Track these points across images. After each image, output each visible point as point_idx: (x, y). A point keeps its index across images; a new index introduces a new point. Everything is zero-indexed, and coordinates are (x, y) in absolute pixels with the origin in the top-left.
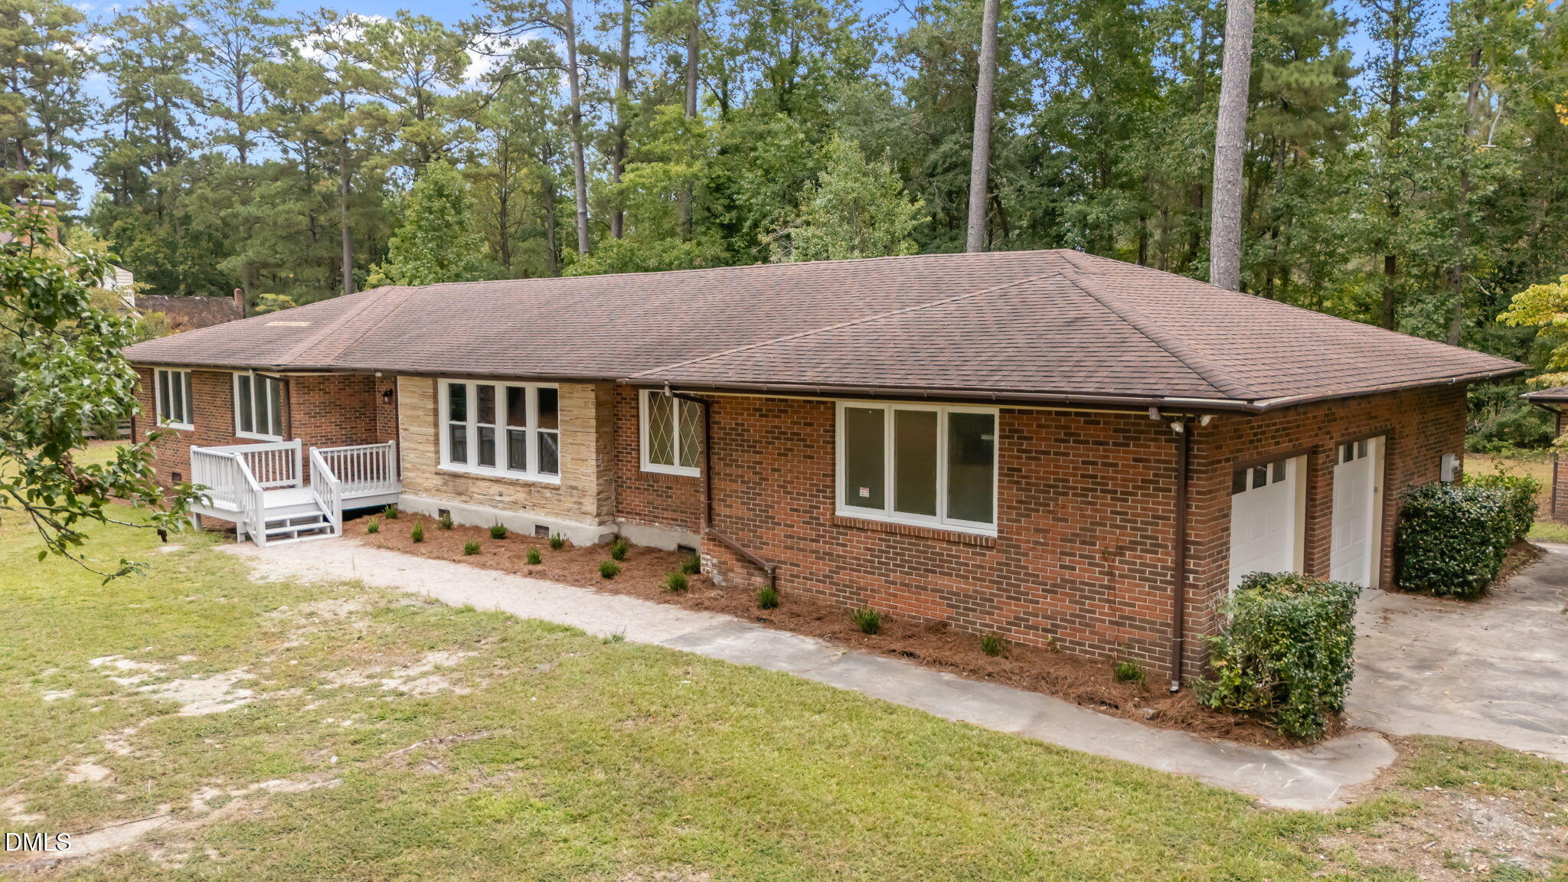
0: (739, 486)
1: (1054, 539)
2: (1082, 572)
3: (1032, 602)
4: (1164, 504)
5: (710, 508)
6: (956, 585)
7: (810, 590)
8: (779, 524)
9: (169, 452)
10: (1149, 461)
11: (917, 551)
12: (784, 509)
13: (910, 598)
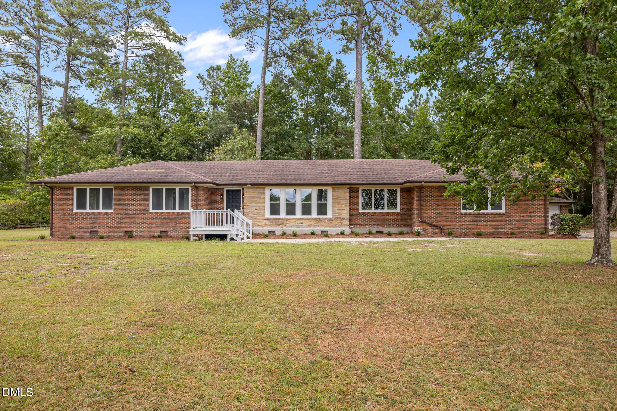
0: (431, 208)
1: (518, 211)
2: (525, 217)
6: (495, 224)
8: (444, 216)
12: (446, 212)
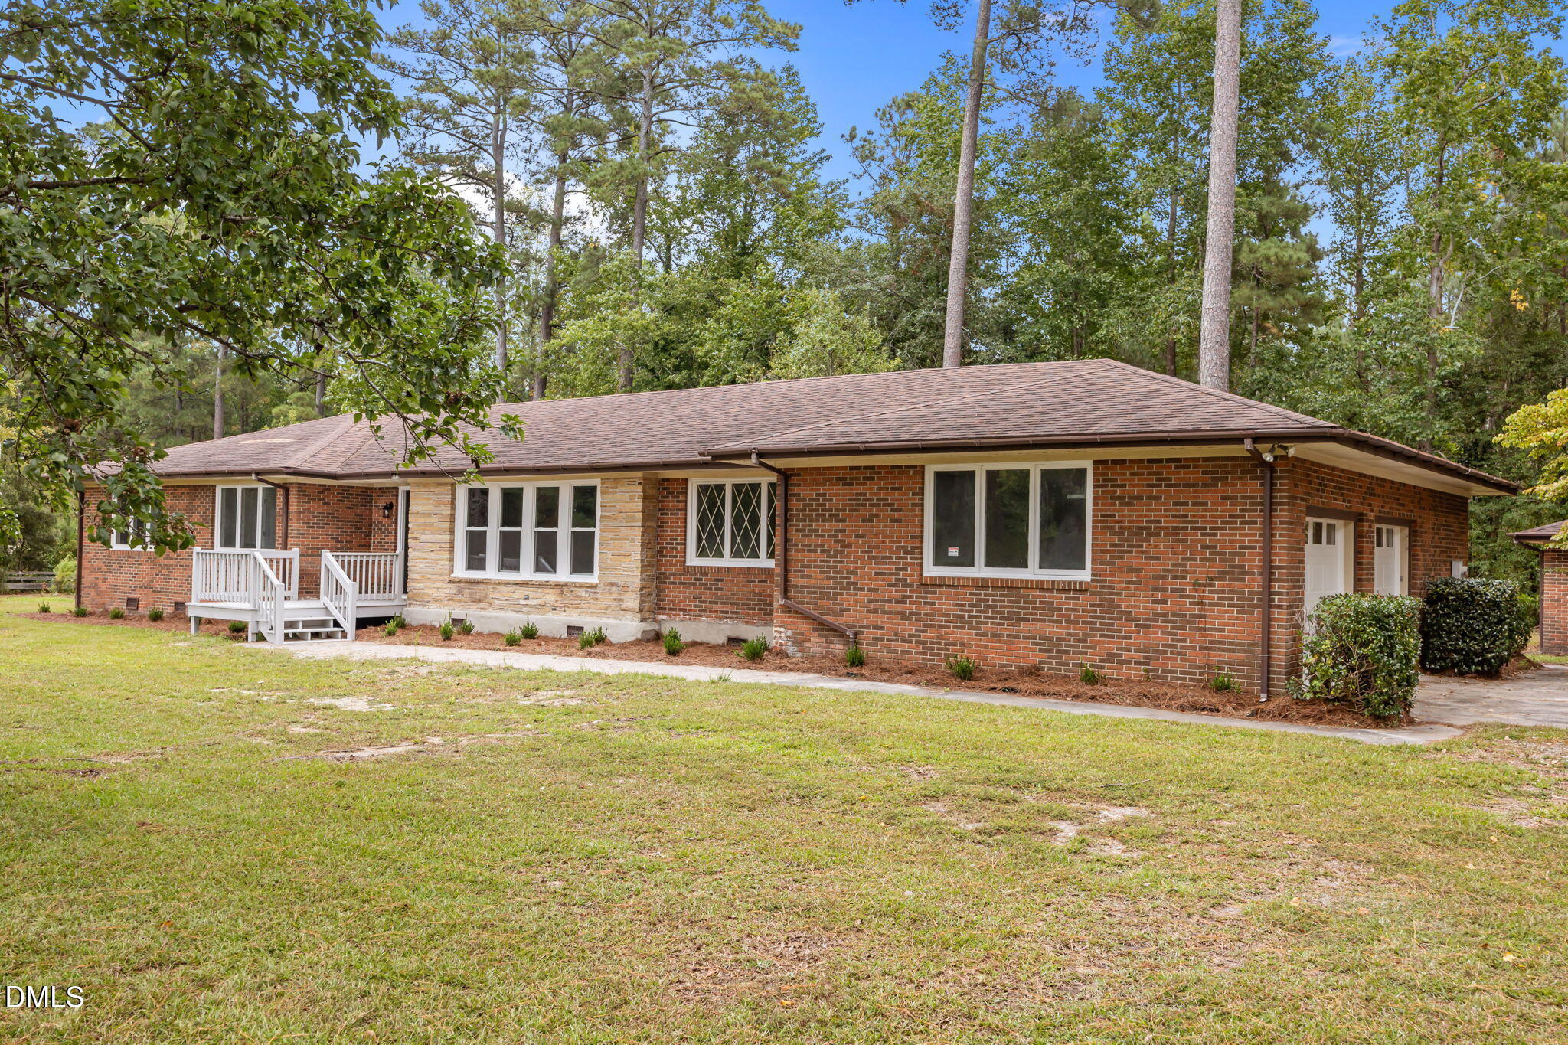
1: (1146, 577)
2: (1174, 605)
3: (1125, 637)
4: (1251, 536)
5: (786, 580)
7: (895, 652)
8: (862, 589)
9: (124, 577)
10: (1236, 498)
11: (1010, 601)
12: (868, 574)
13: (1002, 648)
